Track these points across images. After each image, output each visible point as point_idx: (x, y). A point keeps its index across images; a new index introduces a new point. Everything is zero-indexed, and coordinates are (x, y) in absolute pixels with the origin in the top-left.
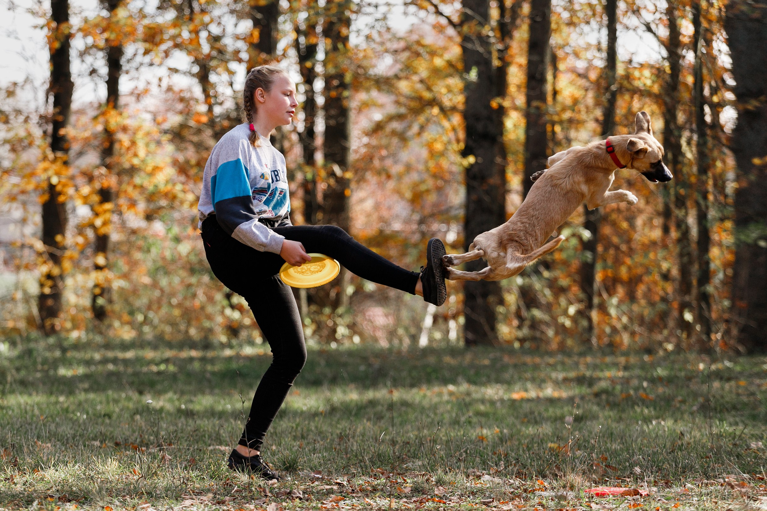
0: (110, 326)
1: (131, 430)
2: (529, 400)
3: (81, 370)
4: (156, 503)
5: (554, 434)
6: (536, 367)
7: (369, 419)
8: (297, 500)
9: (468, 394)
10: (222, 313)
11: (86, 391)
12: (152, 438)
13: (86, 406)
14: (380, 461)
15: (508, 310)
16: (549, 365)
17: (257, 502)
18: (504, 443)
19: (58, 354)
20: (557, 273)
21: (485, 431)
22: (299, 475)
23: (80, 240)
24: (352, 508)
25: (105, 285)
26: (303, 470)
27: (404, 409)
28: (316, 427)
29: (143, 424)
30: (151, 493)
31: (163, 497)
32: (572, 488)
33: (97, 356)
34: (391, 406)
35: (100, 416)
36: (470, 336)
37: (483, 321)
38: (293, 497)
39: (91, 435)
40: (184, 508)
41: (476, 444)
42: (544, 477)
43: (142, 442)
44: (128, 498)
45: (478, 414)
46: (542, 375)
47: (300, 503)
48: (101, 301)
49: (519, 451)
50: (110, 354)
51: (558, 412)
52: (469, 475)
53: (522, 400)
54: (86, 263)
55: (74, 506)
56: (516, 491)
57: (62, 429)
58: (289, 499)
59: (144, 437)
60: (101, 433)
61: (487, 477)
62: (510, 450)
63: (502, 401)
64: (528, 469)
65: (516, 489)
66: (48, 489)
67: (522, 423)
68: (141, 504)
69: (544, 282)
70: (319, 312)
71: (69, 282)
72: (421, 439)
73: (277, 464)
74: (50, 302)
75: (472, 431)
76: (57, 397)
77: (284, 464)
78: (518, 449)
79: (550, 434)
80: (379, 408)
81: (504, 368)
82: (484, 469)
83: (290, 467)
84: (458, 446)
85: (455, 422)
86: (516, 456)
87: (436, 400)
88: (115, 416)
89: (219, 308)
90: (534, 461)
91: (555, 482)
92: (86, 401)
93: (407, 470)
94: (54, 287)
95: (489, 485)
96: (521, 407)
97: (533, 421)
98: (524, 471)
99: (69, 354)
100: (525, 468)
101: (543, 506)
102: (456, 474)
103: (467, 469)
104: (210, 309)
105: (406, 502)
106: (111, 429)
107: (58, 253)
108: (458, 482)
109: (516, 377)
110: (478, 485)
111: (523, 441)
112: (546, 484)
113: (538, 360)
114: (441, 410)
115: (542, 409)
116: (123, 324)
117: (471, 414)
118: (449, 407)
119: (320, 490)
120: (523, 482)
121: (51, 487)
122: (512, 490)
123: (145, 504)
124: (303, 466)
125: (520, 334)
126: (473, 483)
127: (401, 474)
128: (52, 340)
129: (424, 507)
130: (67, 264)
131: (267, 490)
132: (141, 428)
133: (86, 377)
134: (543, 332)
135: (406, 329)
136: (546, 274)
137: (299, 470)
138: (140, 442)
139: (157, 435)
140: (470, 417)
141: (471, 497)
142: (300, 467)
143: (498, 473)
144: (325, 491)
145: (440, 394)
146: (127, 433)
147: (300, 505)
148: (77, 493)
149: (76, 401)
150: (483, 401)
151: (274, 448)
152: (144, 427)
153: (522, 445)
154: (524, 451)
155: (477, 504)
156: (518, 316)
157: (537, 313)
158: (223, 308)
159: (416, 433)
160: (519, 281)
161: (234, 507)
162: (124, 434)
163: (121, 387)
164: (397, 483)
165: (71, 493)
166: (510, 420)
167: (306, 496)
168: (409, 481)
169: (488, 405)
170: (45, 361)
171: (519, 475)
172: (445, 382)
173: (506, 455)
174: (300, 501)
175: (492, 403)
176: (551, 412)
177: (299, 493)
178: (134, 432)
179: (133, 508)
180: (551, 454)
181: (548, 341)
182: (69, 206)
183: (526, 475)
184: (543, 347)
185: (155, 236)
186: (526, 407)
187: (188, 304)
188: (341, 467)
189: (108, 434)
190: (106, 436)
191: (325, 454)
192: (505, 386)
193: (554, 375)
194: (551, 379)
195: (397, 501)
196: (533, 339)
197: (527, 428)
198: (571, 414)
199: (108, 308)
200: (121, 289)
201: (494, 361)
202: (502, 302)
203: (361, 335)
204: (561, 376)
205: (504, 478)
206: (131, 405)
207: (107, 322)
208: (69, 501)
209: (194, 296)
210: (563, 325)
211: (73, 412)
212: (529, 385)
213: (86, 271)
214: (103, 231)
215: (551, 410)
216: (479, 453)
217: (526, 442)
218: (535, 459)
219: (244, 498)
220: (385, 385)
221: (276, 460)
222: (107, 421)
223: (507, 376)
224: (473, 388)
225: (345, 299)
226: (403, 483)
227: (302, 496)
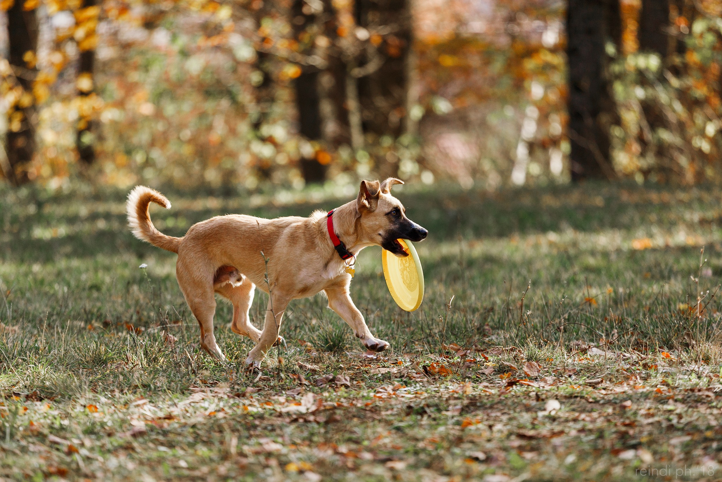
0: (101, 171)
1: (124, 305)
2: (654, 250)
3: (62, 230)
4: (155, 398)
5: (685, 292)
6: (664, 206)
7: (440, 281)
8: (343, 388)
9: (575, 244)
10: (248, 148)
11: (68, 256)
12: (152, 314)
13: (67, 276)
14: (453, 334)
15: (626, 133)
16: (681, 202)
17: (289, 392)
18: (619, 306)
19: (32, 209)
20: (690, 81)
21: (594, 291)
22: (346, 356)
23: (57, 58)
24: (416, 397)
25: (93, 118)
26: (351, 349)
27: (487, 266)
28: (370, 293)
29: (141, 297)
30: (149, 386)
31: (165, 390)
32: (707, 360)
33: (83, 210)
34: (471, 263)
35: (84, 289)
36: (578, 168)
37: (593, 147)
38: (336, 384)
39: (72, 313)
40: (192, 404)
41: (581, 307)
42: (671, 347)
43: (140, 319)
44: (117, 394)
45: (588, 269)
46: (673, 216)
47: (346, 392)
48: (88, 139)
49: (639, 315)
50: (101, 208)
51: (693, 263)
52: (571, 349)
53: (646, 249)
54: (66, 89)
55: (46, 406)
56: (633, 368)
57: (34, 306)
58: (332, 387)
59: (143, 314)
60: (85, 310)
61: (595, 351)
62: (627, 315)
63: (619, 251)
64: (650, 338)
65: (633, 365)
66: (14, 385)
67: (645, 279)
68: (135, 401)
69: (673, 95)
70: (377, 143)
71: (45, 114)
72: (508, 304)
73: (317, 342)
74: (21, 142)
75: (577, 291)
76: (30, 265)
77: (327, 342)
78: (638, 312)
79: (681, 292)
80: (454, 265)
81: (622, 208)
82: (592, 341)
83: (334, 345)
84: (556, 312)
85: (556, 281)
86: (634, 322)
87: (530, 252)
88: (104, 289)
89: (243, 143)
90: (657, 327)
91: (685, 354)
92: (69, 270)
93: (490, 345)
94: (25, 121)
95: (597, 361)
96: (643, 257)
97: (658, 276)
98: (644, 341)
99: (48, 209)
100: (646, 337)
101: (668, 385)
102: (554, 347)
103: (569, 342)
104: (232, 144)
105: (487, 387)
106: (99, 304)
107: (28, 76)
108: (556, 358)
109: (637, 218)
110: (583, 362)
111: (644, 303)
112: (672, 357)
113: (666, 196)
114: (538, 265)
115: (671, 260)
116: (119, 167)
117: (576, 269)
118: (547, 262)
119: (374, 375)
120: (643, 356)
121: (17, 383)
122: (628, 366)
123: (140, 399)
124: (351, 344)
125: (644, 163)
126: (576, 359)
127: (482, 351)
128: (24, 192)
129: (510, 392)
130: (41, 91)
131: (303, 377)
132: (137, 302)
133: (69, 239)
134: (672, 159)
135: (494, 162)
136: (675, 82)
137: (347, 349)
138: (136, 320)
139: (159, 309)
140: (575, 274)
141: (574, 377)
142: (347, 346)
143: (610, 346)
144: (380, 375)
145: (536, 246)
146: (120, 309)
147: (346, 395)
148: (51, 389)
149: (55, 270)
150: (593, 253)
151: (314, 322)
152: (142, 301)
153: (643, 307)
154: (644, 315)
155: (580, 385)
156: (641, 140)
157: (665, 136)
158: (249, 142)
159: (503, 296)
160: (640, 93)
161: (258, 400)
162: (115, 310)
163: (114, 250)
164: (476, 363)
165: (43, 388)
166: (629, 275)
167: (355, 382)
168: (490, 358)
169: (599, 258)
170: (15, 220)
171: (638, 346)
172: (544, 229)
173: (621, 321)
174: (346, 390)
175: (605, 254)
176: (684, 263)
177: (346, 380)
178: (129, 307)
179: (125, 405)
180: (680, 318)
181: (681, 172)
182: (41, 14)
183: (646, 346)
184: (674, 179)
185: (157, 48)
186: (650, 259)
187: (202, 139)
188: (402, 344)
189: (95, 310)
190: (92, 314)
191: (380, 328)
192: (623, 232)
193: (688, 216)
194: (684, 221)
195: (475, 385)
196: (662, 169)
197: (650, 285)
198: (708, 264)
199: (98, 148)
200: (114, 123)
201: (609, 200)
202: (618, 121)
203: (434, 172)
204: (696, 216)
205: (617, 352)
206: (127, 273)
207: (96, 167)
208: (41, 400)
209: (210, 128)
210: (700, 151)
211: (51, 284)
212: (655, 230)
213: (66, 99)
214: (87, 45)
215: (683, 261)
216: (586, 321)
217: (648, 303)
218: (659, 324)
219: (272, 388)
220: (464, 236)
221: (316, 338)
222: (95, 294)
223: (625, 219)
224: (581, 237)
225: (411, 126)
226: (484, 362)
227: (348, 383)
